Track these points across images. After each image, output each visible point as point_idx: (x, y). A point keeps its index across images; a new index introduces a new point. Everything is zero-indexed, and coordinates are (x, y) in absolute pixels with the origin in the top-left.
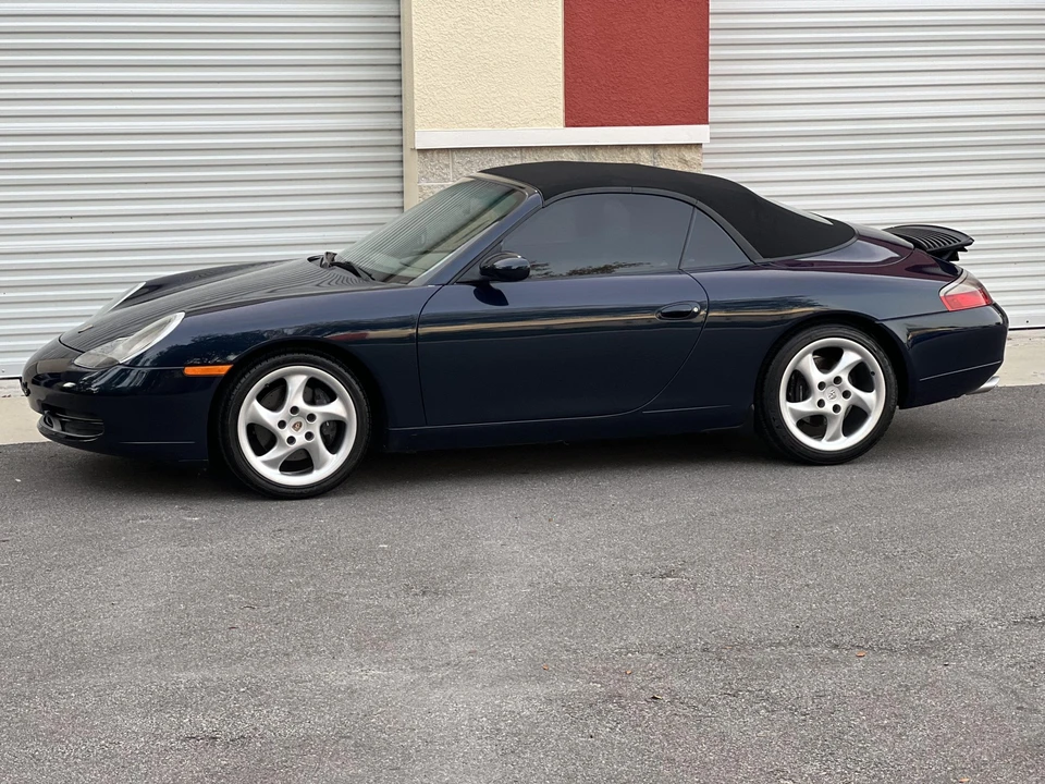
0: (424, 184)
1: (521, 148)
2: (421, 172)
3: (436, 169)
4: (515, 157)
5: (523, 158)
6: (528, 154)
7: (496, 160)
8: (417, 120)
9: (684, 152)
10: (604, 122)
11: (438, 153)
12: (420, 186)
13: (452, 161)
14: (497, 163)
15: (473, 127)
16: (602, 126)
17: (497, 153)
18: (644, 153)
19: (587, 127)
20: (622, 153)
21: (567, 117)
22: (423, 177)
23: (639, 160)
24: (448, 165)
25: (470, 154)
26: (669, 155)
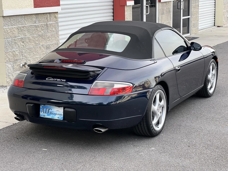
0: (4, 27)
1: (24, 15)
2: (4, 24)
3: (7, 23)
4: (23, 18)
5: (25, 18)
6: (26, 17)
7: (19, 19)
8: (3, 6)
9: (55, 14)
10: (41, 6)
11: (7, 17)
12: (4, 28)
13: (10, 20)
14: (20, 20)
15: (15, 8)
16: (41, 7)
17: (20, 17)
18: (48, 15)
19: (38, 8)
20: (44, 16)
21: (34, 5)
22: (4, 25)
23: (48, 17)
24: (9, 21)
25: (14, 17)
26: (53, 15)
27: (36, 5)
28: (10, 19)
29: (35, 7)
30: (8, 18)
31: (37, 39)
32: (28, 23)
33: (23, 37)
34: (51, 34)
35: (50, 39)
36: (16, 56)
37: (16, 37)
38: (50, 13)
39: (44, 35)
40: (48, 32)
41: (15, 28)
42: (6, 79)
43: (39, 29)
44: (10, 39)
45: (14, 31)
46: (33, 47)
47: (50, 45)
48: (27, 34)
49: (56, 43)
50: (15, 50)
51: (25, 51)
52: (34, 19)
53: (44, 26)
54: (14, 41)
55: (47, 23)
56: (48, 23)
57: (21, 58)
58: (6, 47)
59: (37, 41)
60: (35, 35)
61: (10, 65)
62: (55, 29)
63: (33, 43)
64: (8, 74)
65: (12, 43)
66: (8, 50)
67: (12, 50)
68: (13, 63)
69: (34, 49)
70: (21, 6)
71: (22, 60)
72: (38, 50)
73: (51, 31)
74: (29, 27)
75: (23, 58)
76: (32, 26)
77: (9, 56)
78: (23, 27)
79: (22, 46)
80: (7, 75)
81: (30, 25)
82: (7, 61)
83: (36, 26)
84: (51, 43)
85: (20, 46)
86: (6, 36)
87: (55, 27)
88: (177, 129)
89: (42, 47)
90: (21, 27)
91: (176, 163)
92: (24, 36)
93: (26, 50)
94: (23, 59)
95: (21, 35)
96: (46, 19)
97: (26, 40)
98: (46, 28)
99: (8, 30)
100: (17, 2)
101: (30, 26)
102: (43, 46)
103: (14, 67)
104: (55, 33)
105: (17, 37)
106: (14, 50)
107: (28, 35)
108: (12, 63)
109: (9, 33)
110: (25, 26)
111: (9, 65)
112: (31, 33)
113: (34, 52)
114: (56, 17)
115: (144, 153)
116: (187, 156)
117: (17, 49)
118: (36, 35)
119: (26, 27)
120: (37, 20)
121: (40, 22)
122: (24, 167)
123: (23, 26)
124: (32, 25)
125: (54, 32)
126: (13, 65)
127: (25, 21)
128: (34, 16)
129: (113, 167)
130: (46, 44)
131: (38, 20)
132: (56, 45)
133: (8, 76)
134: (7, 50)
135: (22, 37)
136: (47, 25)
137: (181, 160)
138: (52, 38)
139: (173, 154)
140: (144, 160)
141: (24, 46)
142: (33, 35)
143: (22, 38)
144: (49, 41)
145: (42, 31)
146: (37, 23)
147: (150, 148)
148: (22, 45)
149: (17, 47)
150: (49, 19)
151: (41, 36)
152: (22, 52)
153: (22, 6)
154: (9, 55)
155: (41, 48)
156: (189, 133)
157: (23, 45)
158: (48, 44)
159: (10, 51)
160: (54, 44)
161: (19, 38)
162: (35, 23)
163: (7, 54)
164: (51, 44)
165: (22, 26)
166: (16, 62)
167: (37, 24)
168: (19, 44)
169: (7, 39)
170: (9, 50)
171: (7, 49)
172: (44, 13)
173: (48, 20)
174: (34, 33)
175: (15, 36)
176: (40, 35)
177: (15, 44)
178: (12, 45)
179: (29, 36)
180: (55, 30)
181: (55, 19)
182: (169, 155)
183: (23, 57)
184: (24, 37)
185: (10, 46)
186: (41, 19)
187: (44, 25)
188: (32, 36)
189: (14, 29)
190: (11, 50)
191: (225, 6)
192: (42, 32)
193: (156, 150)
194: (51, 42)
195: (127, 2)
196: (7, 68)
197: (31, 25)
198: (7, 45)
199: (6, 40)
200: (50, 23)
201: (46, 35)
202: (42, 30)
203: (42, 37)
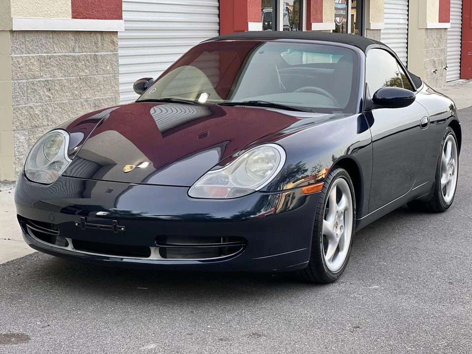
0: (13, 55)
2: (12, 47)
3: (19, 45)
4: (51, 38)
5: (53, 38)
6: (55, 36)
7: (43, 39)
8: (12, 9)
9: (113, 37)
10: (87, 16)
11: (19, 33)
12: (12, 57)
13: (25, 40)
14: (44, 41)
15: (36, 16)
16: (86, 18)
17: (44, 35)
18: (99, 36)
19: (80, 18)
20: (91, 37)
21: (73, 12)
22: (13, 50)
23: (98, 41)
24: (23, 42)
25: (32, 35)
26: (107, 38)
27: (77, 14)
28: (25, 38)
29: (74, 17)
30: (21, 35)
31: (77, 86)
32: (59, 50)
33: (49, 79)
34: (103, 77)
35: (102, 87)
36: (34, 118)
37: (35, 78)
38: (101, 32)
39: (90, 77)
40: (97, 72)
41: (33, 57)
42: (15, 166)
43: (80, 64)
44: (24, 81)
45: (32, 65)
46: (67, 101)
47: (102, 101)
48: (57, 73)
49: (112, 98)
50: (34, 105)
51: (52, 109)
52: (72, 43)
53: (91, 60)
54: (32, 87)
55: (97, 53)
56: (99, 54)
57: (45, 123)
58: (15, 98)
59: (77, 90)
60: (72, 78)
61: (23, 137)
62: (112, 67)
63: (69, 94)
64: (19, 155)
65: (27, 89)
66: (19, 105)
67: (27, 105)
68: (29, 133)
69: (71, 106)
70: (46, 13)
71: (45, 128)
72: (78, 109)
73: (103, 70)
74: (60, 58)
75: (49, 123)
76: (67, 56)
77: (21, 118)
78: (50, 59)
79: (47, 99)
80: (16, 157)
81: (63, 54)
82: (17, 127)
83: (75, 59)
84: (104, 98)
85: (43, 98)
86: (16, 74)
87: (111, 64)
88: (412, 255)
89: (85, 103)
90: (46, 57)
91: (436, 312)
92: (51, 77)
93: (55, 108)
94: (48, 125)
95: (46, 75)
96: (94, 44)
97: (55, 85)
98: (94, 64)
99: (20, 60)
100: (40, 3)
101: (64, 57)
102: (87, 101)
103: (30, 141)
104: (111, 75)
105: (37, 77)
106: (31, 104)
107: (59, 76)
108: (27, 133)
109: (22, 67)
110: (53, 56)
111: (20, 137)
112: (65, 71)
113: (69, 113)
114: (113, 43)
115: (359, 295)
116: (454, 300)
117: (37, 103)
118: (74, 78)
119: (55, 59)
120: (77, 45)
121: (82, 50)
122: (109, 318)
123: (49, 55)
124: (67, 54)
125: (109, 74)
126: (28, 138)
127: (53, 46)
128: (71, 36)
129: (303, 317)
130: (94, 98)
131: (79, 47)
132: (112, 101)
133: (18, 160)
134: (17, 105)
135: (47, 79)
136: (97, 58)
137: (444, 306)
138: (105, 86)
139: (423, 297)
140: (366, 306)
141: (52, 98)
142: (70, 76)
143: (47, 81)
144: (98, 92)
145: (86, 69)
146: (77, 51)
147: (370, 286)
148: (46, 96)
149: (36, 99)
150: (100, 44)
151: (85, 80)
152: (47, 111)
153: (49, 12)
154: (22, 116)
155: (83, 106)
156: (440, 260)
157: (50, 97)
158: (97, 98)
159: (24, 106)
160: (109, 98)
161: (42, 79)
162: (74, 51)
163: (17, 112)
164: (102, 99)
165: (47, 54)
166: (36, 132)
167: (78, 54)
168: (42, 94)
169: (19, 81)
170: (21, 105)
171: (18, 102)
172: (91, 32)
173: (99, 46)
174: (70, 72)
175: (34, 75)
176: (81, 77)
177: (34, 93)
178: (27, 94)
179: (61, 78)
180: (111, 69)
181: (111, 47)
182: (416, 297)
183: (48, 121)
184: (51, 79)
185: (24, 96)
186: (85, 44)
187: (91, 58)
188: (66, 78)
189: (32, 61)
190: (25, 104)
191: (427, 51)
192: (86, 71)
193: (382, 290)
194: (104, 94)
195: (250, 24)
196: (17, 143)
197: (65, 54)
198: (18, 94)
199: (16, 81)
200: (102, 53)
201: (95, 79)
202: (87, 67)
203: (86, 83)
